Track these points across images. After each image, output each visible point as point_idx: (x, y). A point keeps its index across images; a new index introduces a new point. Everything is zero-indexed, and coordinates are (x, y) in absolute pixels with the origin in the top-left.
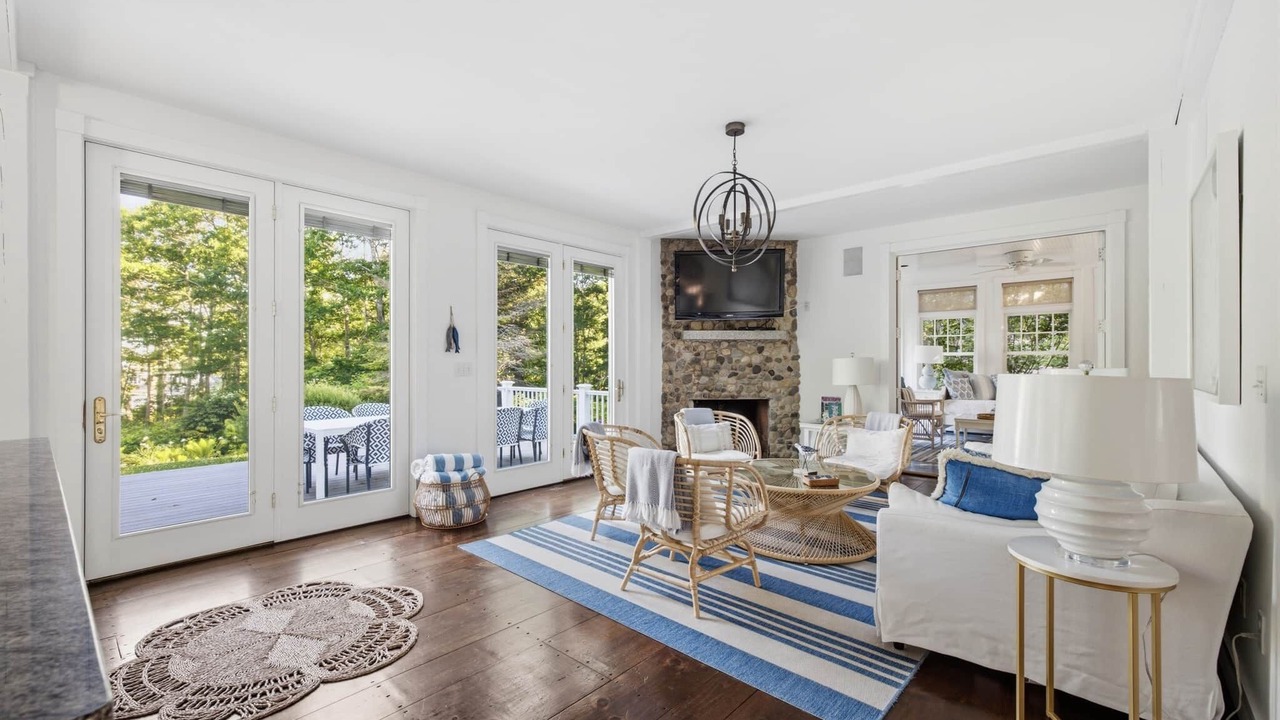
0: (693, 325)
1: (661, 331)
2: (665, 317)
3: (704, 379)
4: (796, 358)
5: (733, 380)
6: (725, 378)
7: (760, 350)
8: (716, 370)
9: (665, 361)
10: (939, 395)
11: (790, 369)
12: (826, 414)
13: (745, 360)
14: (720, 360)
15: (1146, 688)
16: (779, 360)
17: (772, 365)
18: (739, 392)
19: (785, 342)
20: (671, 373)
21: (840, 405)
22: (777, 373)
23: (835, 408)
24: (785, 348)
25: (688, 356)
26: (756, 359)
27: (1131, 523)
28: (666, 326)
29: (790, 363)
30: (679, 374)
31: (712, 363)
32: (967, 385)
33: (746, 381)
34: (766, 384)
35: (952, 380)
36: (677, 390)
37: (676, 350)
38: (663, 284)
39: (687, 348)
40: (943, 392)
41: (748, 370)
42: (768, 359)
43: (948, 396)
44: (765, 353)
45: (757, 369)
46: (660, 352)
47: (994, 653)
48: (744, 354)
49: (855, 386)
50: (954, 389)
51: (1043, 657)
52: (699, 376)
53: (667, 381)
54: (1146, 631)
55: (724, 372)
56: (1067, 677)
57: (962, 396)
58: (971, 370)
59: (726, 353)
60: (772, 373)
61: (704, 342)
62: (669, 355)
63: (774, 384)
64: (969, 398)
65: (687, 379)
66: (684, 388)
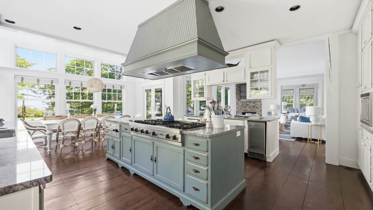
0: (242, 98)
1: (236, 99)
2: (237, 97)
3: (244, 109)
4: (261, 104)
5: (249, 108)
6: (248, 108)
7: (255, 103)
8: (246, 107)
9: (236, 105)
10: (286, 112)
11: (260, 107)
12: (268, 115)
13: (252, 105)
14: (247, 105)
15: (320, 135)
16: (258, 105)
17: (257, 106)
18: (251, 111)
19: (259, 101)
20: (238, 107)
21: (271, 113)
22: (258, 107)
23: (270, 114)
24: (259, 102)
25: (241, 104)
26: (254, 105)
27: (318, 120)
28: (237, 98)
29: (260, 105)
30: (239, 108)
31: (245, 105)
32: (292, 110)
33: (252, 109)
34: (256, 109)
35: (289, 109)
36: (239, 110)
37: (239, 103)
38: (236, 91)
39: (241, 103)
40: (287, 111)
41: (252, 107)
42: (256, 105)
43: (288, 112)
44: (255, 104)
45: (254, 107)
46: (236, 103)
47: (305, 136)
48: (251, 104)
49: (274, 110)
50: (290, 111)
51: (310, 136)
52: (243, 108)
53: (237, 109)
54: (320, 131)
55: (248, 107)
56: (312, 137)
57: (291, 112)
58: (292, 106)
59: (248, 103)
60: (257, 107)
61: (244, 101)
62: (237, 104)
63: (257, 109)
64: (292, 112)
65: (241, 108)
66: (240, 110)
